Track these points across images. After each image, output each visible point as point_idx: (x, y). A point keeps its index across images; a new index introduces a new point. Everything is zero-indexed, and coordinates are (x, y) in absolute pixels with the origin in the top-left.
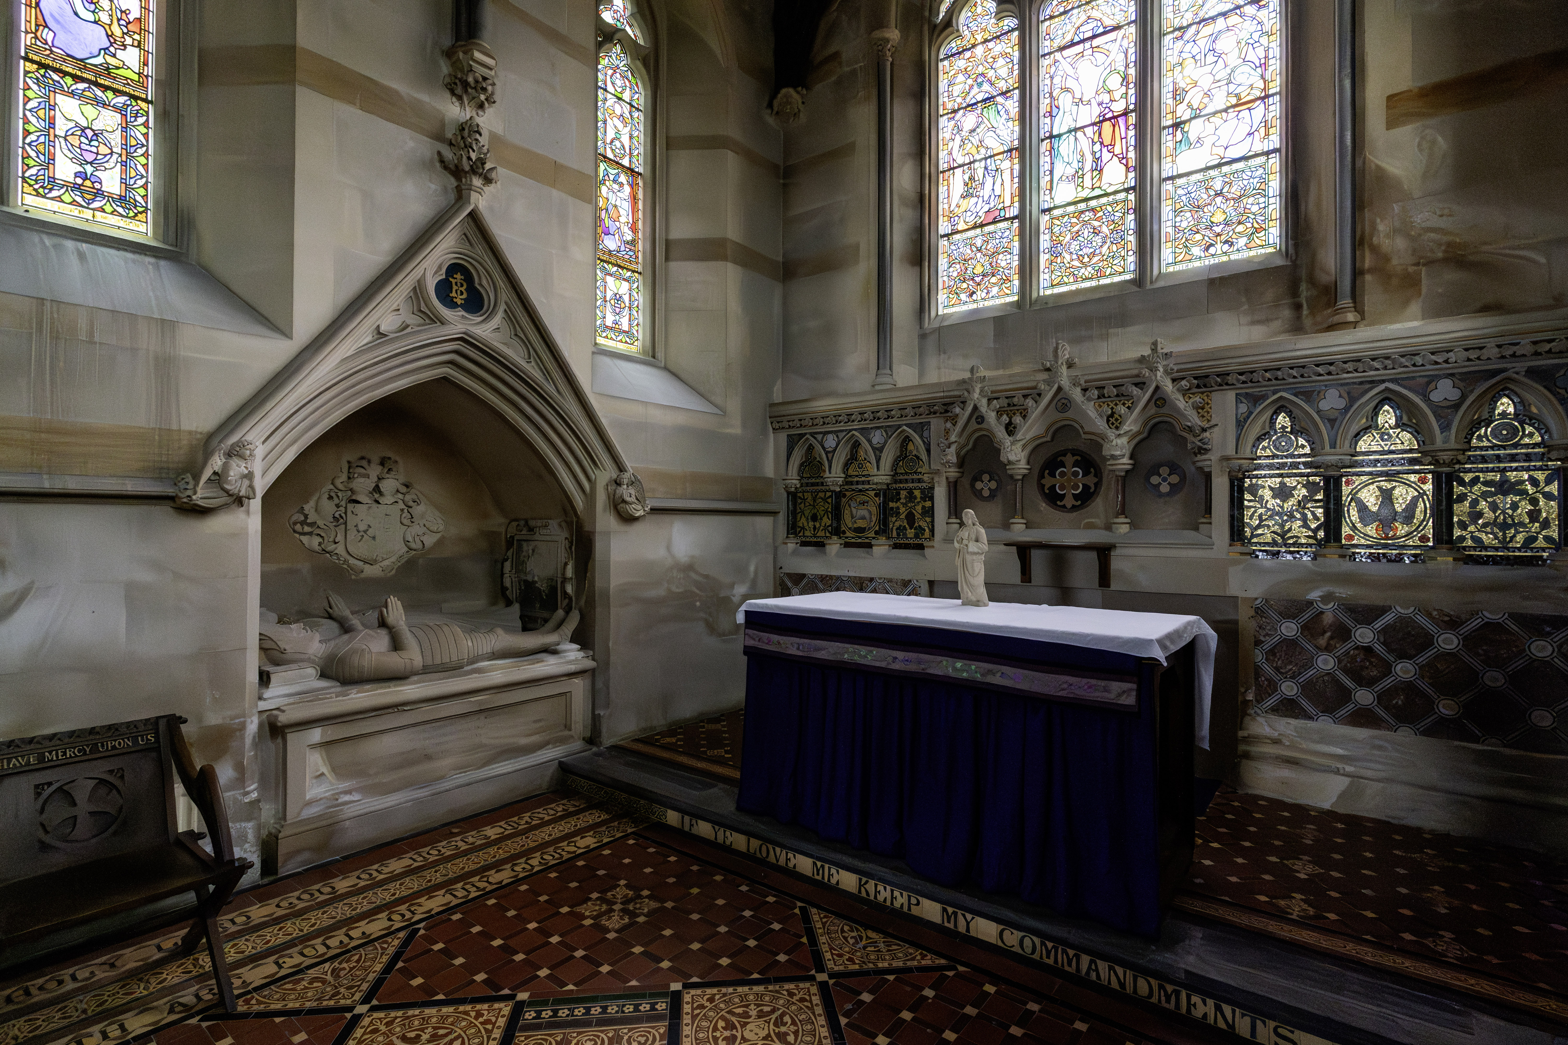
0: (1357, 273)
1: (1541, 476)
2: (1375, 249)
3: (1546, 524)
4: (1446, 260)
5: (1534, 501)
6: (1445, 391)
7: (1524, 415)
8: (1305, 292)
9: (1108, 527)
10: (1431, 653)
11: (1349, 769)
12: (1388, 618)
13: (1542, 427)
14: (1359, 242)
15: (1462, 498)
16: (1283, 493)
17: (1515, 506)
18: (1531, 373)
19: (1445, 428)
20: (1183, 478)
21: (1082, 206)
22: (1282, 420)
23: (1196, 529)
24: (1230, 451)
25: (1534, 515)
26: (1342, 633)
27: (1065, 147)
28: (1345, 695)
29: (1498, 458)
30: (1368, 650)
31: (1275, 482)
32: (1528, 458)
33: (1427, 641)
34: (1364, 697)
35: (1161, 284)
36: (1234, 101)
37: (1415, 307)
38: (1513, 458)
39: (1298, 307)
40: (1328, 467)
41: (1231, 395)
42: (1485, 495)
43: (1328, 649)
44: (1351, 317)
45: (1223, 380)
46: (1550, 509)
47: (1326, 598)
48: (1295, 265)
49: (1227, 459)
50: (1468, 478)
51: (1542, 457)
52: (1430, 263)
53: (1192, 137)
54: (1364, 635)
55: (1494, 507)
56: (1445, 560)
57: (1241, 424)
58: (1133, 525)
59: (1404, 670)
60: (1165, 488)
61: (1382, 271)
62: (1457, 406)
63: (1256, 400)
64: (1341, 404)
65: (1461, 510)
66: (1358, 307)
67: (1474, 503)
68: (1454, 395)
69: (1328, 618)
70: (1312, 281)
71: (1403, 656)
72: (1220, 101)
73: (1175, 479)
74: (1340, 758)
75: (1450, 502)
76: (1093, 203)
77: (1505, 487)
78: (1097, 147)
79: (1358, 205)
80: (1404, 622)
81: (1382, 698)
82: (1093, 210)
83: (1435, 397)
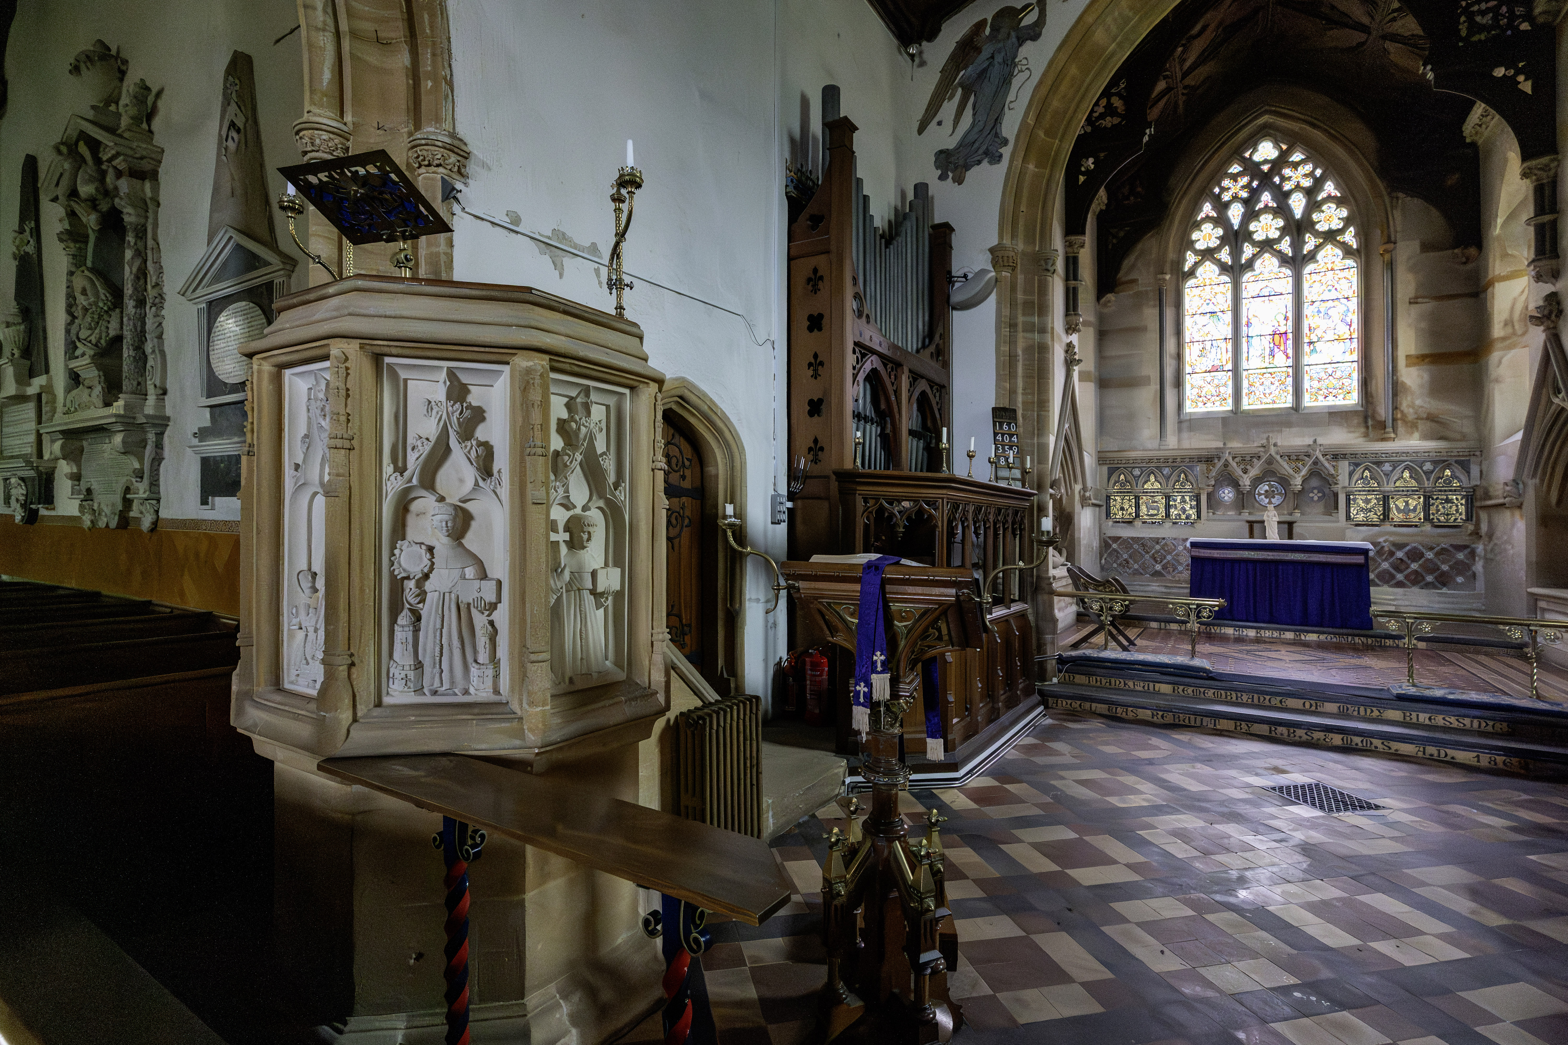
0: (1394, 420)
1: (1459, 497)
2: (1402, 412)
3: (1461, 514)
4: (1427, 419)
5: (1457, 506)
6: (1428, 466)
7: (1454, 476)
8: (1370, 423)
9: (1291, 514)
10: (1423, 559)
11: (1395, 603)
12: (1408, 548)
13: (1460, 481)
14: (1395, 408)
15: (1433, 504)
16: (1367, 501)
17: (1451, 507)
18: (1456, 462)
19: (1428, 479)
20: (1324, 495)
21: (1265, 371)
22: (1367, 473)
23: (1331, 515)
24: (1347, 484)
25: (1457, 511)
26: (1392, 554)
27: (1255, 341)
28: (1393, 577)
29: (1445, 491)
30: (1401, 559)
31: (1364, 498)
32: (1455, 491)
33: (1422, 555)
34: (1400, 577)
35: (1305, 411)
36: (1337, 337)
37: (1416, 435)
38: (1450, 491)
39: (1367, 427)
40: (1384, 492)
41: (1347, 463)
42: (1441, 503)
43: (1386, 560)
44: (1393, 435)
45: (1344, 456)
46: (1462, 509)
47: (1385, 541)
48: (1366, 411)
49: (1345, 487)
50: (1435, 497)
51: (1459, 491)
52: (1422, 419)
53: (1318, 350)
54: (1400, 554)
55: (1444, 507)
56: (1428, 527)
57: (1351, 474)
58: (1302, 514)
59: (1414, 566)
60: (1316, 498)
61: (1404, 419)
62: (1432, 472)
63: (1357, 465)
64: (1391, 468)
65: (1433, 510)
66: (1395, 431)
67: (1437, 506)
68: (1431, 468)
69: (1386, 549)
70: (1373, 418)
71: (1414, 561)
72: (1330, 336)
73: (1320, 495)
74: (1391, 600)
75: (1429, 505)
76: (1269, 370)
77: (1448, 501)
78: (1272, 345)
79: (1395, 394)
80: (1415, 548)
81: (1406, 577)
82: (1271, 374)
83: (1424, 468)
